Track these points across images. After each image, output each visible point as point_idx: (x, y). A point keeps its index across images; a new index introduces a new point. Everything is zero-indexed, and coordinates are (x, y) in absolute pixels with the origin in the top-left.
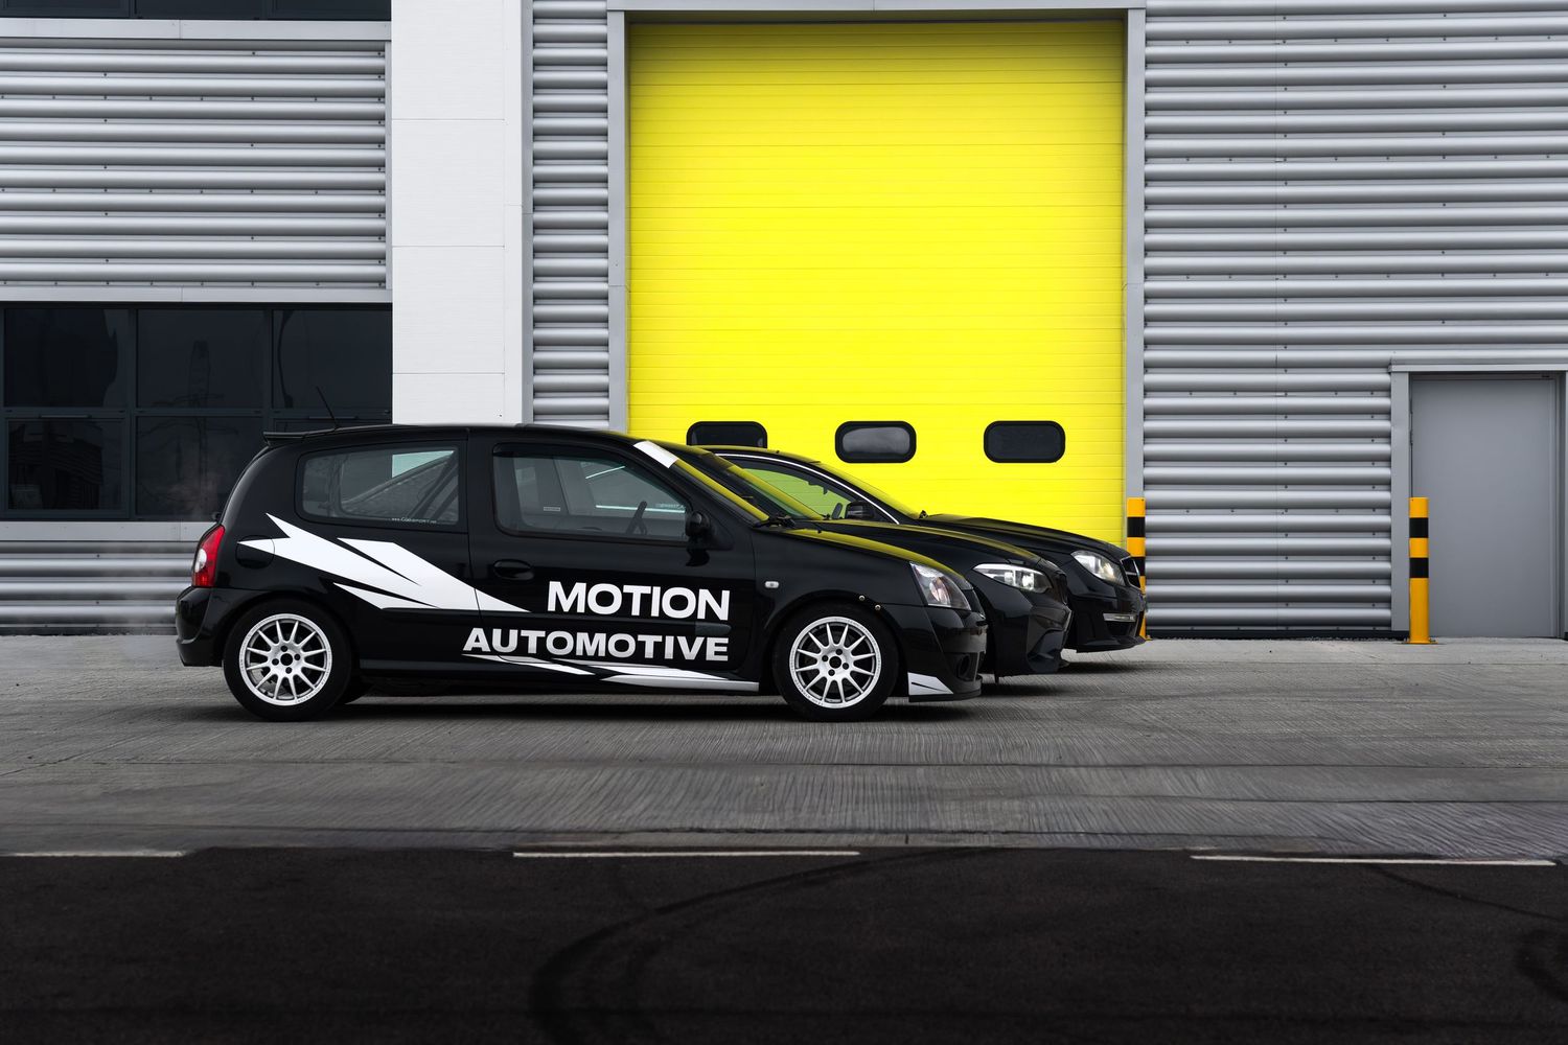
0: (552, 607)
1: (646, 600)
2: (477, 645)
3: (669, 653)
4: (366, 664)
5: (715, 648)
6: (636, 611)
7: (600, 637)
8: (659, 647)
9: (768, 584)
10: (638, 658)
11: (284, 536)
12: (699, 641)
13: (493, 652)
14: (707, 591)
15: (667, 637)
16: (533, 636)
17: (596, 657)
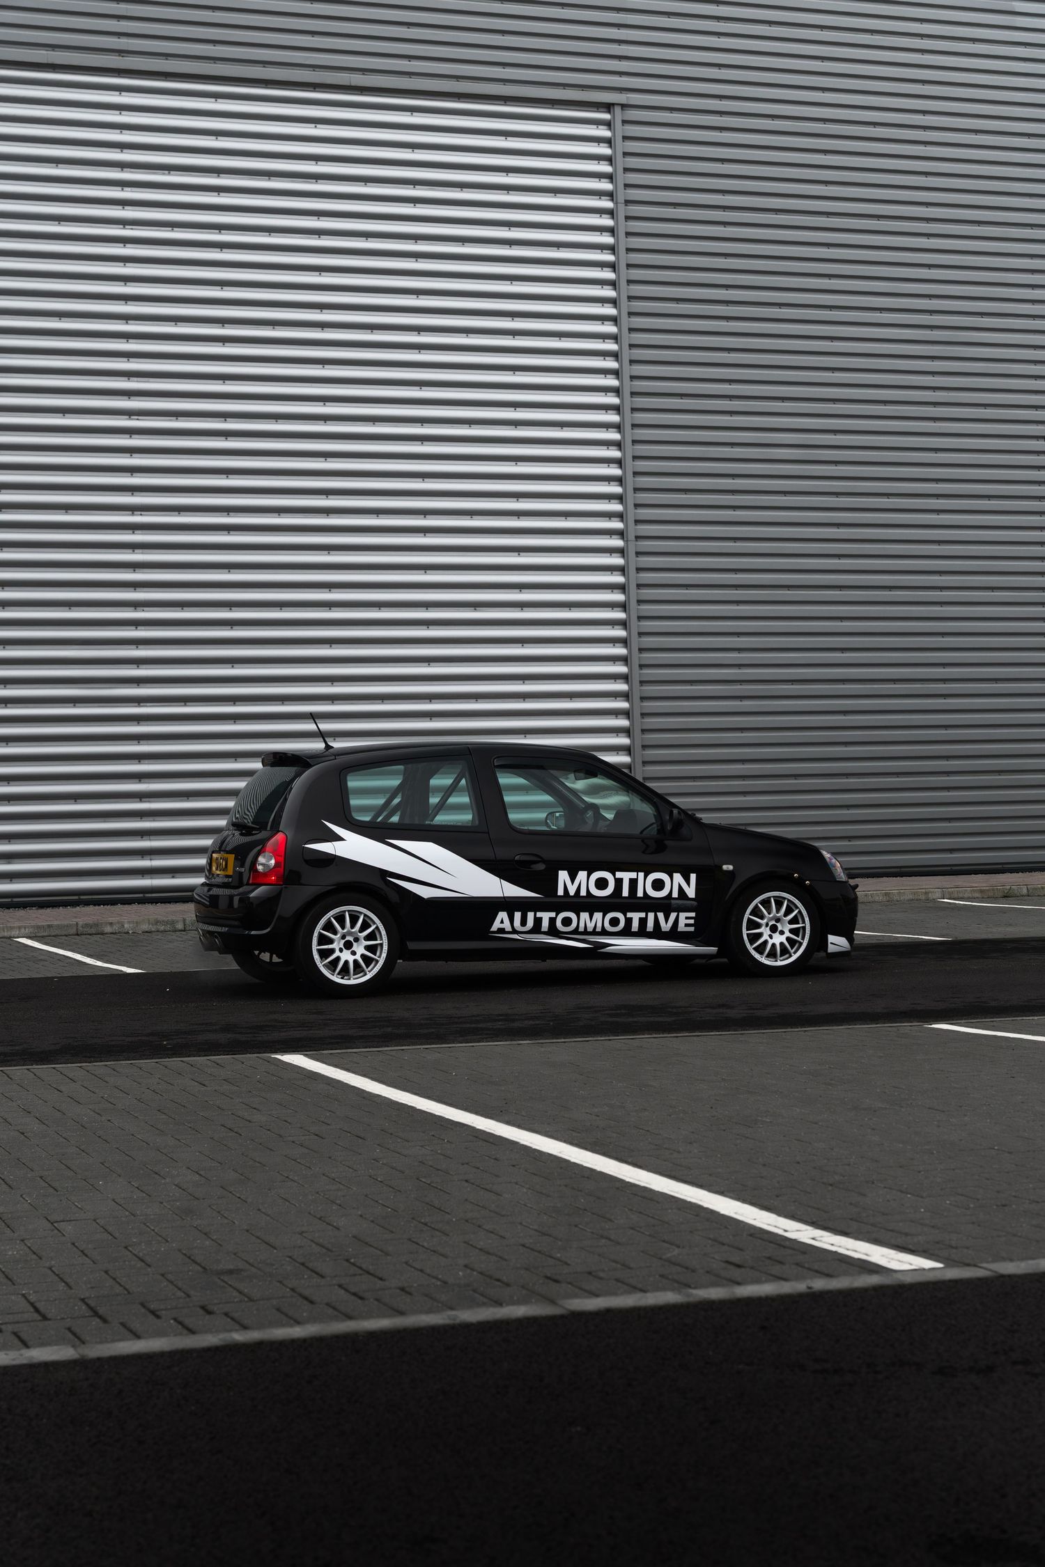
0: (561, 892)
1: (633, 883)
2: (502, 926)
3: (650, 925)
4: (412, 945)
5: (685, 920)
6: (625, 893)
7: (598, 916)
8: (643, 922)
9: (725, 867)
10: (627, 932)
11: (341, 839)
12: (673, 916)
13: (514, 931)
14: (679, 874)
15: (649, 913)
16: (546, 916)
17: (594, 933)
